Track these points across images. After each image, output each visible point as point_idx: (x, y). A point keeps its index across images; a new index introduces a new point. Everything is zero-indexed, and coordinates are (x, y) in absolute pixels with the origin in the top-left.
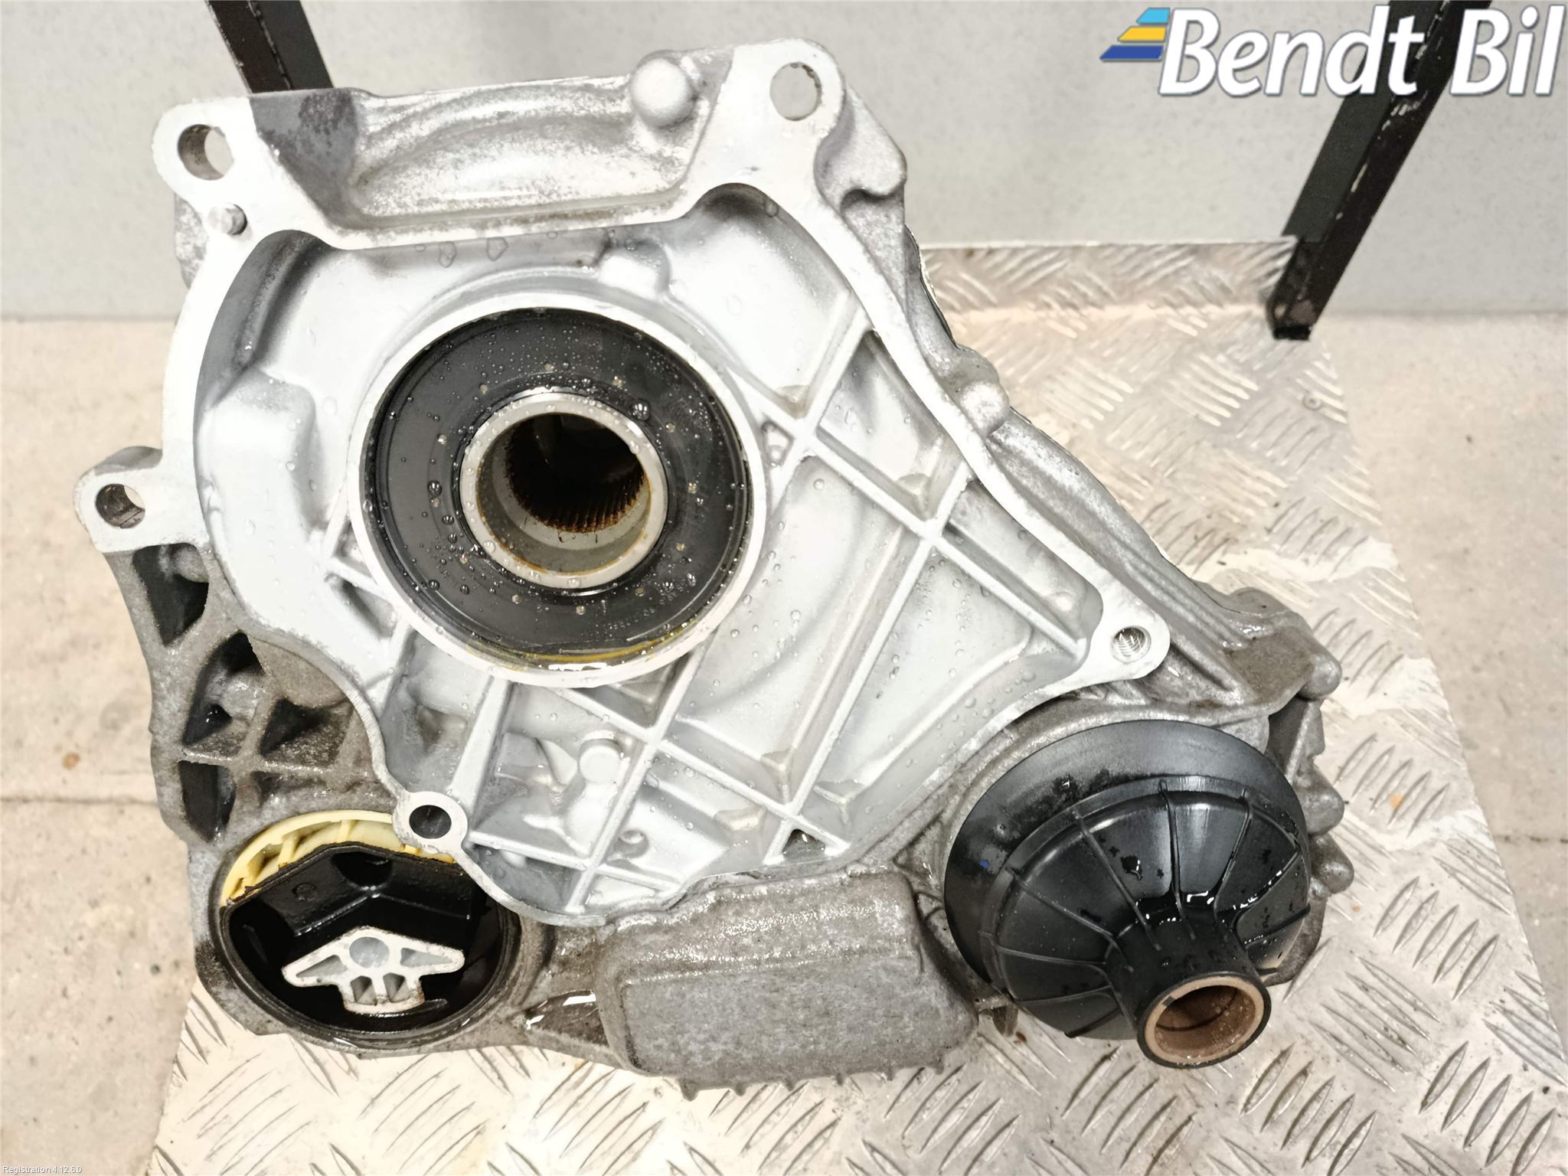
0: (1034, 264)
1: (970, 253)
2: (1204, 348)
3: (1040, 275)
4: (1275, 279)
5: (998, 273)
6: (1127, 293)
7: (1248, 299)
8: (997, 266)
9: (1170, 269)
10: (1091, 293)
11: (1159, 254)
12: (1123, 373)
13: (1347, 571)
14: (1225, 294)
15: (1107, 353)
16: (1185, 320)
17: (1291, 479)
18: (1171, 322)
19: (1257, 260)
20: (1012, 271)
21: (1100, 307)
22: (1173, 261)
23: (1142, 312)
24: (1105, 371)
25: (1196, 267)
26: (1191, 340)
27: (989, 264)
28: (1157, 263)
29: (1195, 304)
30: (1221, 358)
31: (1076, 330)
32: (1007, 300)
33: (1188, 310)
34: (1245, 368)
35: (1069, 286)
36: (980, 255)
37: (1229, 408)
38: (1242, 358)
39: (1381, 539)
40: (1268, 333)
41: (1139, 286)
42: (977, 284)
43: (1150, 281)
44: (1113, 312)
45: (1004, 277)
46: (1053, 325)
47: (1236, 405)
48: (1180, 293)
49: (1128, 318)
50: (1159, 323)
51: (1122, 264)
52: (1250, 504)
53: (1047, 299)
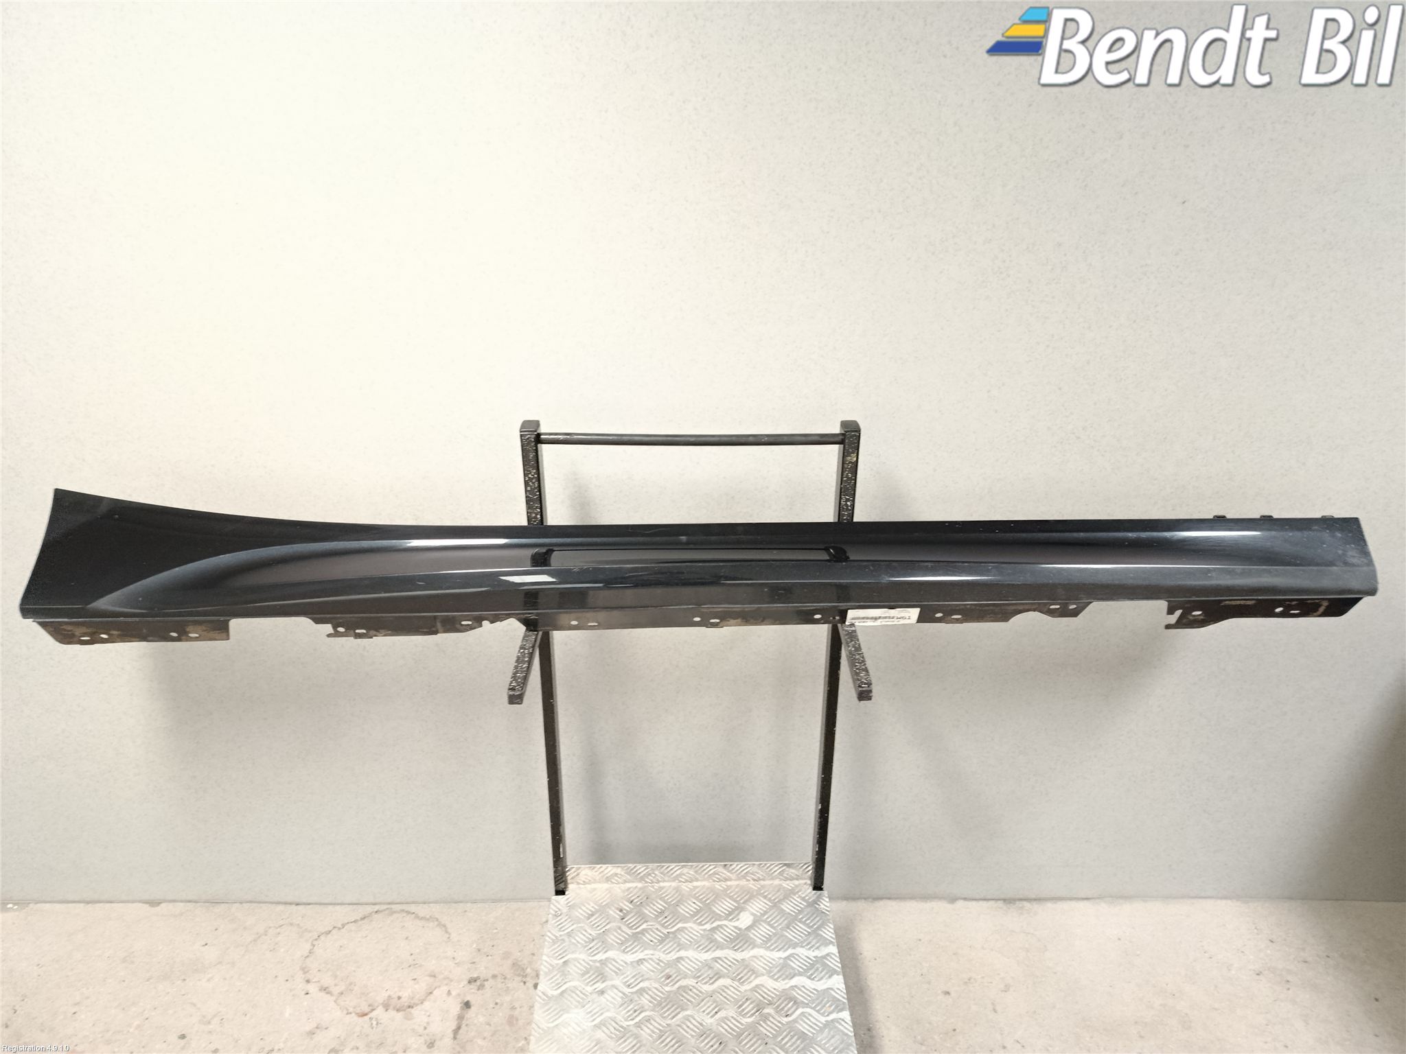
0: (743, 869)
2: (793, 893)
3: (745, 871)
5: (734, 871)
6: (771, 877)
7: (805, 879)
8: (733, 869)
9: (780, 870)
10: (760, 876)
11: (776, 866)
12: (770, 900)
13: (823, 954)
14: (799, 877)
15: (766, 894)
16: (788, 885)
17: (812, 929)
18: (784, 885)
19: (804, 868)
20: (737, 870)
21: (764, 880)
22: (780, 868)
23: (777, 882)
24: (765, 899)
25: (787, 869)
26: (790, 890)
27: (731, 869)
28: (776, 868)
29: (791, 880)
30: (797, 896)
31: (757, 887)
32: (739, 879)
33: (788, 882)
34: (803, 899)
35: (754, 875)
36: (728, 866)
37: (798, 910)
38: (803, 896)
39: (834, 945)
40: (811, 888)
41: (774, 875)
42: (729, 874)
43: (776, 873)
44: (768, 882)
46: (751, 886)
47: (800, 909)
49: (772, 884)
50: (780, 885)
53: (748, 878)
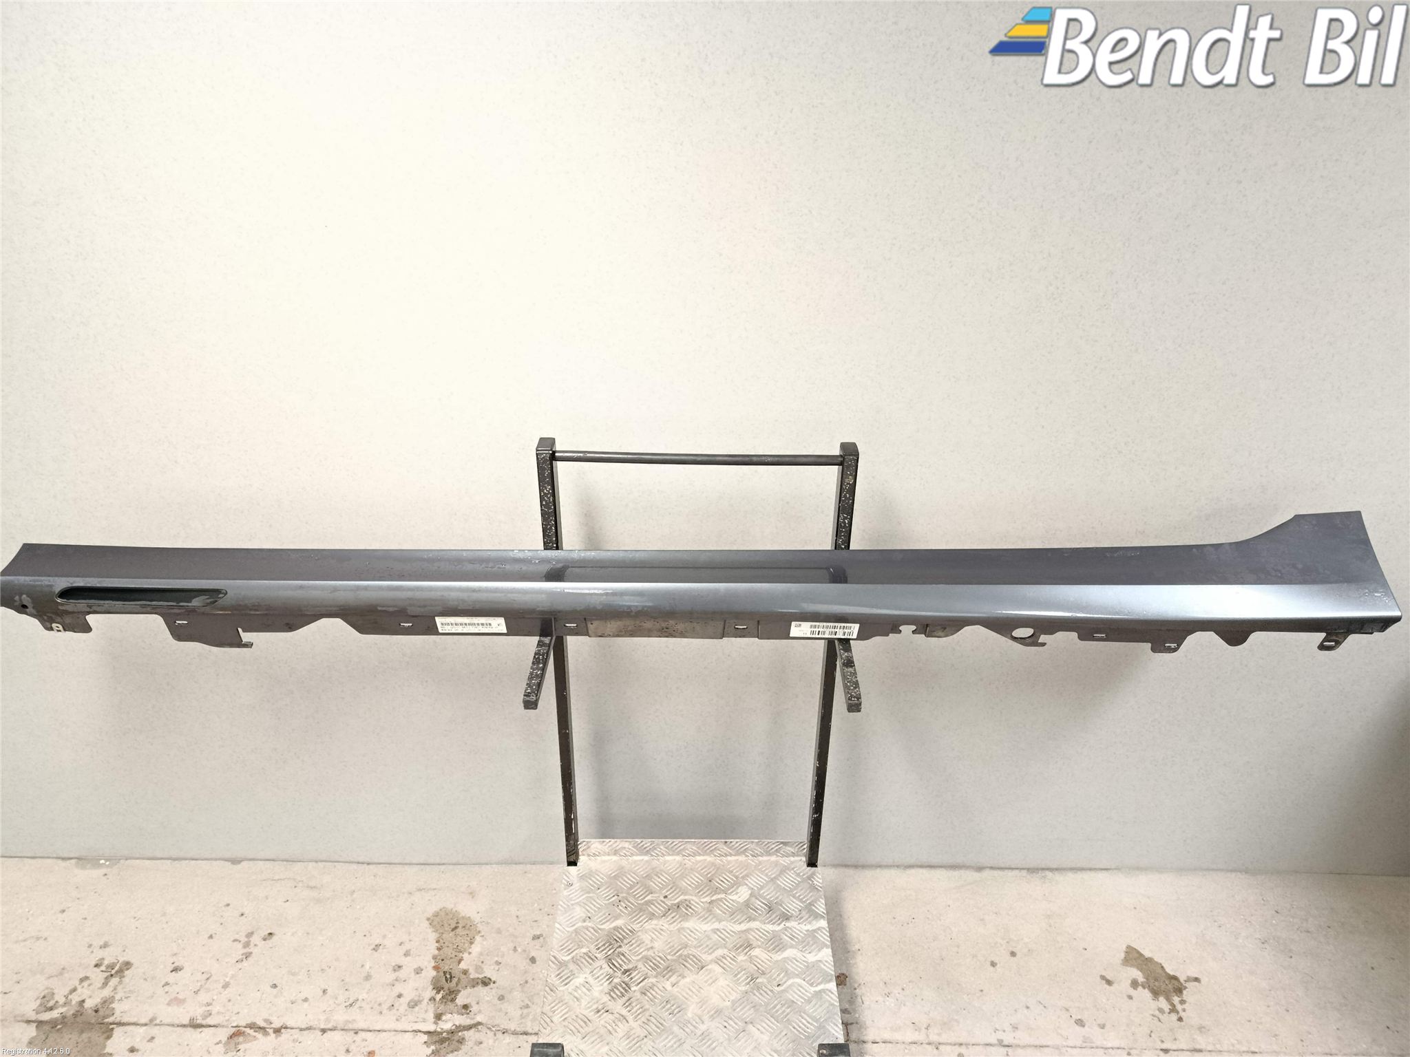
0: (742, 846)
1: (726, 842)
2: (788, 869)
4: (805, 850)
6: (768, 853)
7: (801, 856)
8: (733, 846)
9: (777, 848)
10: (759, 853)
11: (773, 844)
12: (766, 875)
13: (814, 928)
14: (793, 855)
15: (763, 870)
16: (784, 862)
17: (805, 904)
18: (781, 861)
19: (799, 846)
20: (737, 847)
21: (762, 856)
22: (777, 845)
23: (773, 858)
24: (762, 874)
25: (784, 847)
26: (786, 866)
27: (731, 845)
28: (773, 846)
29: (787, 857)
30: (792, 872)
31: (755, 863)
32: (738, 854)
33: (784, 858)
34: (798, 875)
35: (753, 852)
36: (728, 843)
38: (798, 872)
39: (824, 920)
40: (806, 866)
41: (771, 852)
42: (729, 850)
43: (773, 850)
44: (765, 858)
45: (735, 848)
46: (749, 861)
47: (794, 884)
48: (781, 854)
49: (769, 860)
50: (777, 861)
51: (765, 846)
52: (794, 910)
53: (747, 854)
